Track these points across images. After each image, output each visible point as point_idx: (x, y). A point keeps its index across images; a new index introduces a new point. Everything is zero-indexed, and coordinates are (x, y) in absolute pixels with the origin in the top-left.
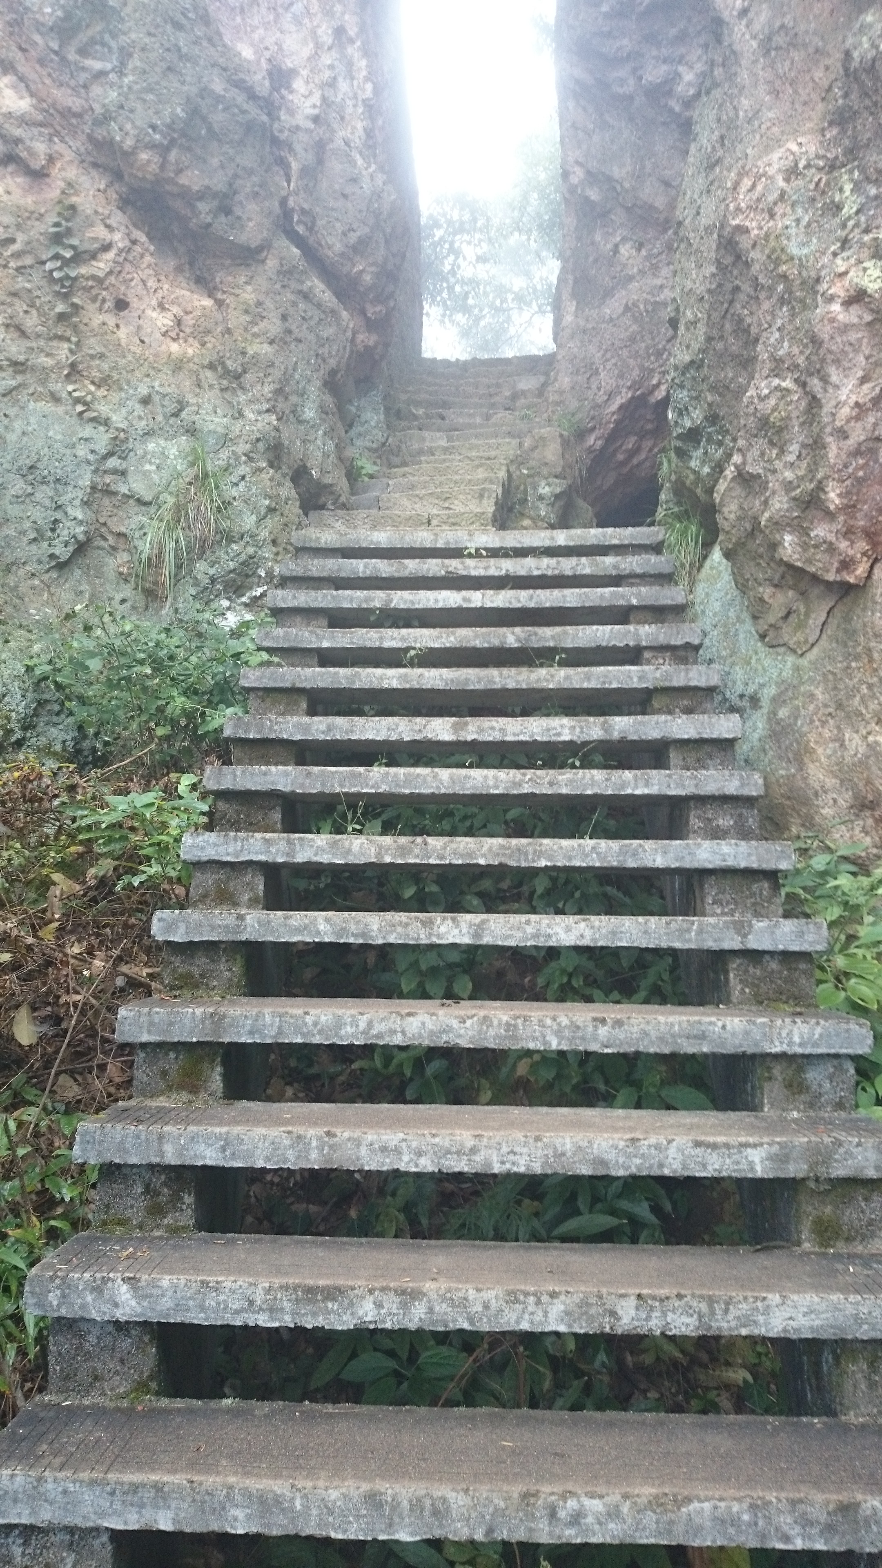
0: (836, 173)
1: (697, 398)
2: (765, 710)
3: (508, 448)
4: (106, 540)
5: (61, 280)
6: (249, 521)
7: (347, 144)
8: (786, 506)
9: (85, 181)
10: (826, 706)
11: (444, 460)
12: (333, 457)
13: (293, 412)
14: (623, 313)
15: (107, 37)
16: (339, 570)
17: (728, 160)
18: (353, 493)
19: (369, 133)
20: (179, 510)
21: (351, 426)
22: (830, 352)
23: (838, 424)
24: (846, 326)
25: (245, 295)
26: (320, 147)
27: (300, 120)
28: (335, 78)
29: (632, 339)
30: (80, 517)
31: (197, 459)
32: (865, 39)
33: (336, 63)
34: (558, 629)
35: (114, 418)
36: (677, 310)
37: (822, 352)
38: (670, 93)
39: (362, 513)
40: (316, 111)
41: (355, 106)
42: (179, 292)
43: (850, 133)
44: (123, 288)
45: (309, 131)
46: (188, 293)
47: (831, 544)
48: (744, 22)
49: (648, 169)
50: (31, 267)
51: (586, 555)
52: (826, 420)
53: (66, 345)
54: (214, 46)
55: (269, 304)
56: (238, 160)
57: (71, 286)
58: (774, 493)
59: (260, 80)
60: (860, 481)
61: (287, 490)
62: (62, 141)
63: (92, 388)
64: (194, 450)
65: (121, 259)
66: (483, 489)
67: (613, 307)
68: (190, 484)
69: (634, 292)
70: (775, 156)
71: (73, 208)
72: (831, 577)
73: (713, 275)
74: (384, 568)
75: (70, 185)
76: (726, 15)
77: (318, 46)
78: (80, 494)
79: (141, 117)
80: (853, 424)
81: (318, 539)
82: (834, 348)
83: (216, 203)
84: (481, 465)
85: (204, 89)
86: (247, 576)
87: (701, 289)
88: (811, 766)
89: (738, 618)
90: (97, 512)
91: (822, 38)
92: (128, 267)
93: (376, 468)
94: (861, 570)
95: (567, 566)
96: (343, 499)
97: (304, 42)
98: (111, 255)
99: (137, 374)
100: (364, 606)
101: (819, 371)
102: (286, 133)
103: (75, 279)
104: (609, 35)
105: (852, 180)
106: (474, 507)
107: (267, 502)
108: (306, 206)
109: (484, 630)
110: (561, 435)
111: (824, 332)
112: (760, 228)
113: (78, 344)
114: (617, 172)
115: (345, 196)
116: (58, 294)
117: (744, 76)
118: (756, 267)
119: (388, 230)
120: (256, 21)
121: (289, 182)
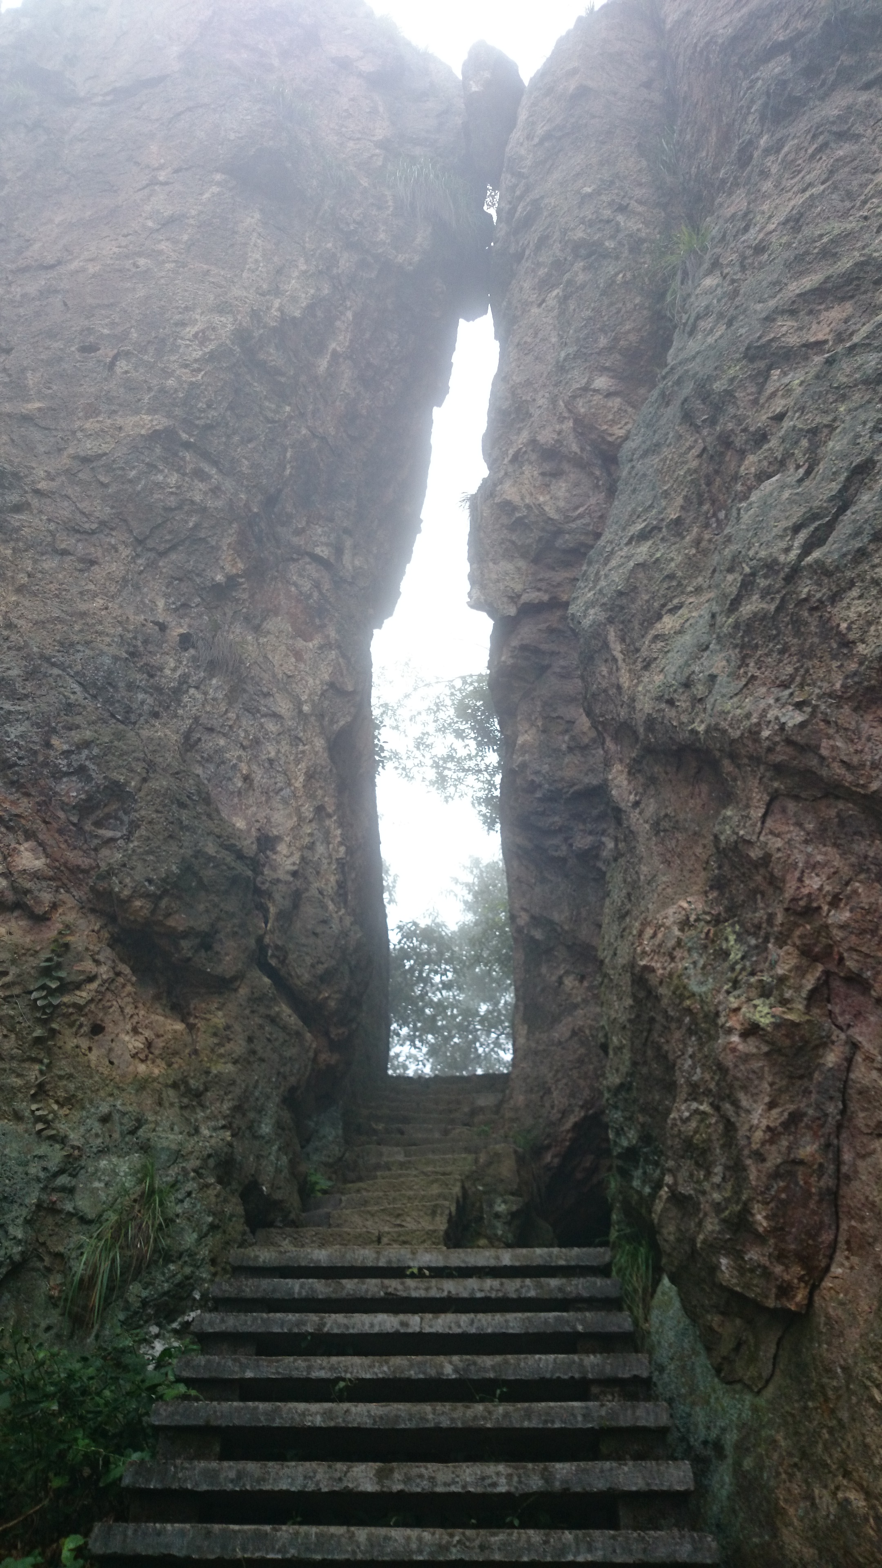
0: (721, 927)
1: (630, 1119)
2: (730, 1461)
3: (463, 1163)
4: (42, 1260)
5: (43, 1007)
6: (190, 1238)
7: (321, 893)
8: (717, 1228)
9: (82, 923)
10: (790, 1455)
11: (400, 1176)
12: (285, 1173)
13: (250, 1128)
14: (571, 1038)
15: (121, 813)
16: (274, 1291)
17: (635, 912)
18: (305, 1208)
19: (341, 885)
20: (120, 1228)
21: (308, 1141)
22: (737, 1079)
23: (754, 1147)
24: (747, 1055)
25: (216, 1020)
26: (297, 897)
27: (281, 874)
28: (313, 843)
29: (581, 1061)
30: (20, 1236)
31: (145, 1176)
32: (727, 827)
33: (316, 832)
34: (498, 1359)
35: (72, 1136)
36: (606, 1036)
37: (729, 1078)
38: (597, 857)
39: (310, 1231)
40: (295, 868)
41: (329, 864)
42: (154, 1017)
43: (727, 895)
44: (101, 1015)
45: (287, 883)
46: (161, 1019)
47: (765, 1268)
48: (637, 811)
49: (584, 913)
50: (18, 996)
51: (530, 1276)
52: (743, 1142)
53: (37, 1067)
54: (212, 819)
55: (237, 1027)
56: (222, 905)
57: (51, 1013)
58: (706, 1215)
59: (249, 846)
60: (784, 1204)
61: (234, 1207)
62: (68, 891)
63: (55, 1107)
64: (144, 1166)
65: (103, 989)
66: (436, 1206)
67: (562, 1031)
68: (135, 1201)
69: (580, 1018)
70: (671, 911)
71: (67, 946)
72: (771, 1303)
73: (632, 1007)
74: (320, 1288)
75: (67, 927)
76: (622, 805)
77: (301, 819)
78: (24, 1212)
79: (140, 872)
80: (767, 1147)
81: (257, 1257)
82: (739, 1075)
83: (198, 941)
84: (436, 1181)
85: (199, 851)
86: (181, 1299)
87: (623, 1018)
88: (785, 1531)
89: (693, 1349)
90: (39, 1231)
91: (699, 825)
92: (109, 995)
93: (330, 1183)
94: (800, 1296)
95: (512, 1287)
96: (292, 1216)
97: (289, 816)
98: (94, 986)
99: (102, 1093)
100: (296, 1330)
101: (729, 1096)
102: (267, 885)
103: (58, 1006)
104: (543, 813)
105: (735, 932)
106: (426, 1224)
107: (210, 1219)
108: (279, 943)
109: (419, 1358)
110: (516, 1152)
111: (729, 1060)
112: (664, 968)
113: (49, 1066)
114: (556, 917)
115: (315, 934)
116: (38, 1020)
117: (641, 849)
118: (665, 1001)
119: (353, 963)
120: (251, 801)
121: (266, 923)
